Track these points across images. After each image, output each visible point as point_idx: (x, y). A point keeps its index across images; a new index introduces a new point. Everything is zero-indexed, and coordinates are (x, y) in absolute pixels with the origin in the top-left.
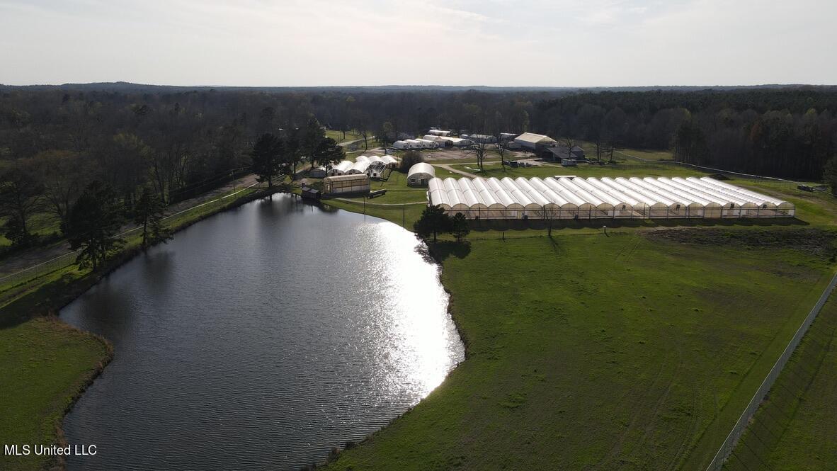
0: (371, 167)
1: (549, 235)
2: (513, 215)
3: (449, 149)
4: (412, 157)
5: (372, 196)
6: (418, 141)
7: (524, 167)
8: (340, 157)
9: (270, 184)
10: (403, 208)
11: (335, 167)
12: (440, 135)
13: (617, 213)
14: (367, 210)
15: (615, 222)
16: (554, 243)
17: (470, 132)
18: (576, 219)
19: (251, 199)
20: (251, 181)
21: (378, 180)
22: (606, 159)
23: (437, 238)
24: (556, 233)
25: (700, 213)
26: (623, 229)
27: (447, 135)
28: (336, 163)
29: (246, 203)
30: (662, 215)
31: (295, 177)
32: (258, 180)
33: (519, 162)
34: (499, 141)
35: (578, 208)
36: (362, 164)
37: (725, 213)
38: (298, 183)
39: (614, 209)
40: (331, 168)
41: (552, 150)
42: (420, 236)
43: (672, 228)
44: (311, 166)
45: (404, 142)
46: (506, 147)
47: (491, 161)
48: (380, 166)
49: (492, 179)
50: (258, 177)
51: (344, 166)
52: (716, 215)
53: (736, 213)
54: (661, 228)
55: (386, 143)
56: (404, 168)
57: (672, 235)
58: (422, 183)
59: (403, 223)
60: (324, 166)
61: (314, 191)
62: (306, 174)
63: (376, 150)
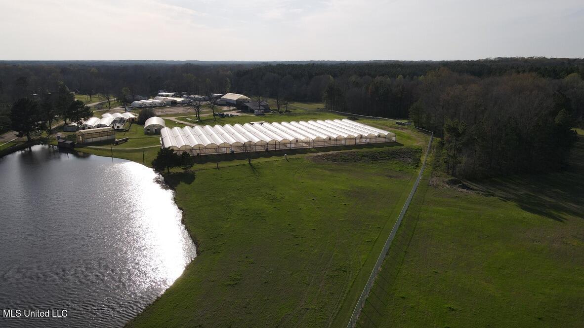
0: (115, 121)
1: (250, 163)
2: (223, 151)
3: (175, 106)
4: (146, 113)
5: (117, 143)
6: (150, 101)
7: (229, 116)
8: (88, 115)
9: (29, 138)
10: (143, 151)
11: (85, 123)
12: (167, 96)
13: (293, 145)
14: (114, 154)
15: (292, 152)
16: (253, 167)
17: (189, 94)
18: (267, 150)
19: (12, 150)
20: (11, 136)
21: (121, 131)
22: (283, 109)
23: (170, 171)
24: (254, 161)
25: (343, 142)
26: (297, 156)
27: (172, 96)
28: (85, 120)
29: (8, 154)
30: (321, 145)
31: (51, 132)
32: (17, 136)
33: (225, 113)
34: (210, 99)
35: (268, 144)
36: (108, 119)
37: (358, 141)
38: (54, 137)
39: (291, 143)
40: (81, 123)
41: (247, 104)
42: (156, 171)
43: (327, 153)
44: (64, 122)
45: (140, 102)
46: (216, 103)
47: (206, 114)
48: (122, 120)
49: (207, 126)
50: (17, 133)
51: (92, 121)
52: (353, 143)
53: (364, 140)
54: (320, 154)
55: (126, 103)
56: (142, 121)
57: (328, 157)
58: (156, 131)
59: (143, 161)
60: (75, 122)
61: (69, 142)
62: (60, 129)
63: (118, 108)
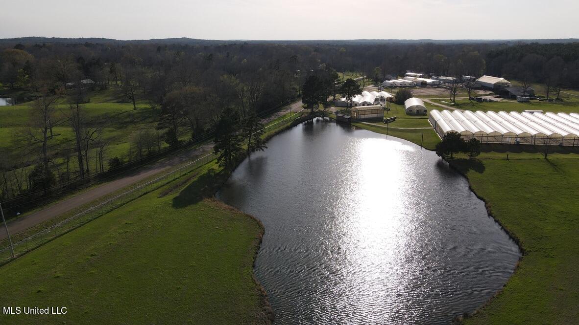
0: (376, 100)
3: (424, 87)
5: (386, 122)
6: (400, 81)
7: (488, 102)
9: (312, 111)
17: (438, 75)
22: (554, 97)
23: (453, 156)
27: (421, 77)
28: (353, 97)
33: (483, 98)
34: (462, 82)
36: (369, 97)
40: (351, 100)
41: (508, 89)
45: (391, 81)
46: (471, 87)
47: (461, 97)
48: (382, 99)
50: (304, 105)
51: (358, 99)
55: (377, 82)
56: (400, 101)
58: (417, 112)
63: (371, 86)
